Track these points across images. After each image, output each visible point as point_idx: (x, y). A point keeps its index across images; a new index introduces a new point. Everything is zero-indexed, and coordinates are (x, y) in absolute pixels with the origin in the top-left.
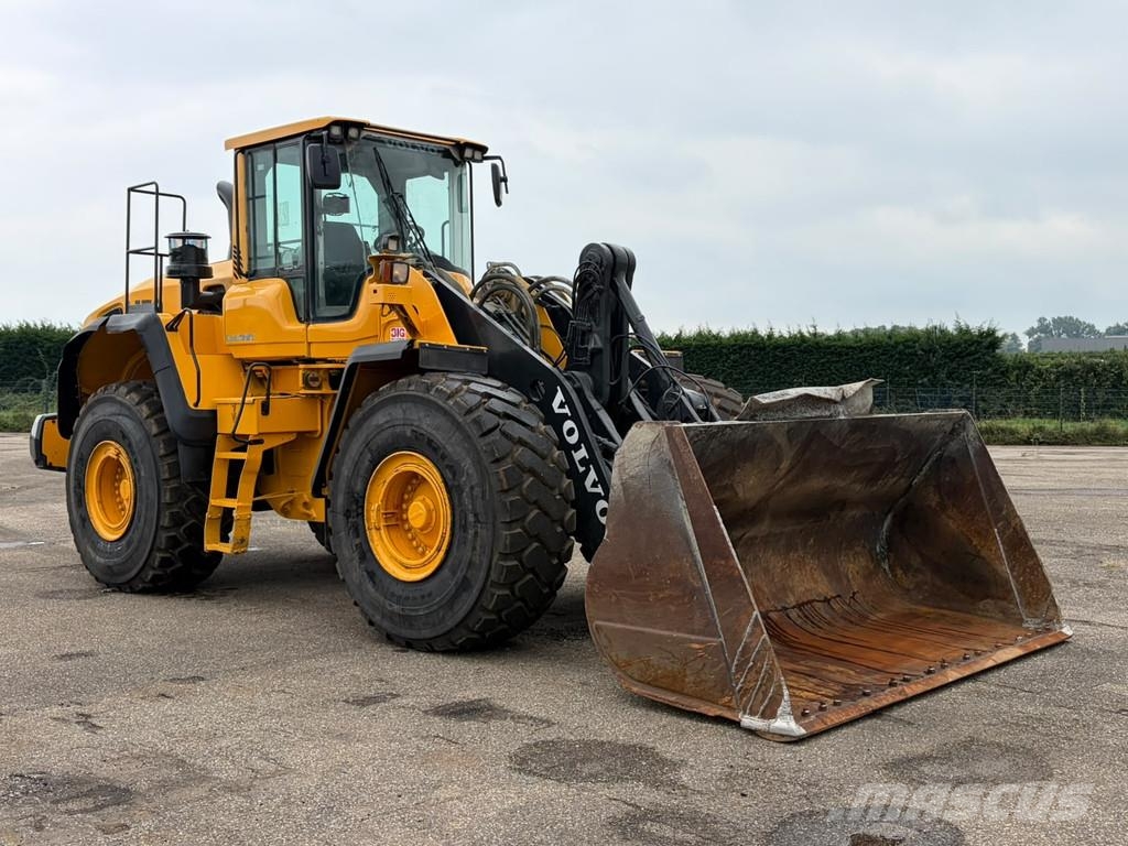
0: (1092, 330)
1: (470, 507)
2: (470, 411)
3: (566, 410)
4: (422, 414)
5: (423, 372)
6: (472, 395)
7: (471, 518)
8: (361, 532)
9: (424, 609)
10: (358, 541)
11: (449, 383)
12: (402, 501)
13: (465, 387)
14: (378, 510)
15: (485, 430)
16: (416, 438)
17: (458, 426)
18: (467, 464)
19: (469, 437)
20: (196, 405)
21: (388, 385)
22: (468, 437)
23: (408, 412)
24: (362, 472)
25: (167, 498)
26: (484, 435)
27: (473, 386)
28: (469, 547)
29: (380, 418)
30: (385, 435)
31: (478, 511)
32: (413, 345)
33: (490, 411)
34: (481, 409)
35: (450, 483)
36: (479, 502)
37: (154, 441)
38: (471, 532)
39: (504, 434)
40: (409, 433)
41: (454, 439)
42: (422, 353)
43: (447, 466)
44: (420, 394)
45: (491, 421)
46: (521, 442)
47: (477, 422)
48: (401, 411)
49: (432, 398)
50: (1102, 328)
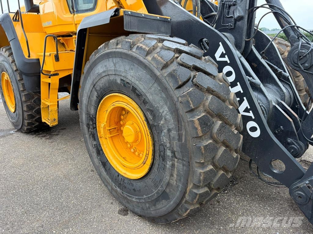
0: (268, 30)
1: (168, 145)
2: (166, 66)
3: (226, 59)
4: (127, 67)
5: (127, 34)
6: (167, 52)
7: (169, 153)
8: (96, 137)
9: (136, 199)
10: (95, 143)
11: (148, 42)
12: (120, 120)
13: (160, 45)
14: (104, 128)
15: (180, 83)
16: (124, 85)
17: (157, 79)
18: (165, 110)
19: (166, 89)
20: (29, 56)
21: (104, 44)
22: (164, 89)
23: (117, 65)
24: (93, 103)
25: (23, 99)
26: (180, 87)
27: (166, 43)
28: (167, 173)
29: (100, 69)
30: (103, 81)
31: (175, 149)
32: (119, 13)
33: (182, 65)
34: (175, 62)
35: (151, 123)
36: (175, 143)
37: (16, 73)
38: (169, 164)
39: (197, 86)
40: (119, 81)
41: (153, 89)
42: (126, 19)
43: (148, 110)
44: (125, 51)
45: (184, 74)
46: (209, 91)
47: (172, 75)
48: (112, 64)
49: (134, 54)
50: (270, 29)
